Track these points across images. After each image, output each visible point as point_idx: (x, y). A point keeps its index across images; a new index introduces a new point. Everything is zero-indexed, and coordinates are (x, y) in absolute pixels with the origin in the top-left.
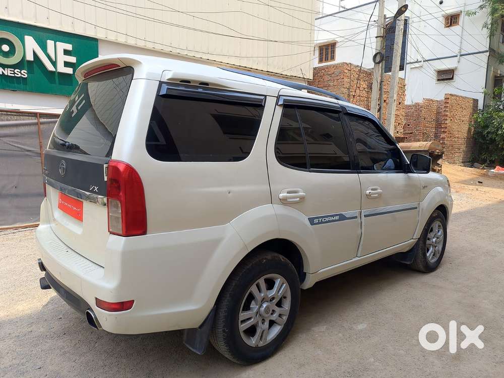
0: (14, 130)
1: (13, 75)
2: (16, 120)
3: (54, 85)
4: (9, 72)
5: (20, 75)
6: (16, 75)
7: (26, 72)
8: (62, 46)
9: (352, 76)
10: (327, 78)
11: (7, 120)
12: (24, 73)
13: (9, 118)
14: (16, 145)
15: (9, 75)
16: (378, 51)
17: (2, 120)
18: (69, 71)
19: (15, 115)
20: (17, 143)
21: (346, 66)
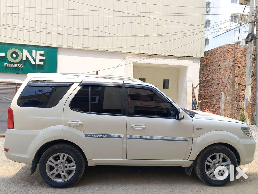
0: (5, 91)
1: (17, 67)
2: (7, 87)
3: (35, 70)
4: (15, 66)
5: (20, 67)
6: (18, 67)
7: (22, 65)
8: (39, 52)
9: (236, 53)
10: (217, 55)
11: (3, 87)
12: (21, 66)
13: (4, 86)
14: (5, 98)
15: (15, 67)
16: (250, 33)
17: (1, 87)
18: (42, 63)
19: (7, 84)
20: (5, 97)
21: (230, 46)
